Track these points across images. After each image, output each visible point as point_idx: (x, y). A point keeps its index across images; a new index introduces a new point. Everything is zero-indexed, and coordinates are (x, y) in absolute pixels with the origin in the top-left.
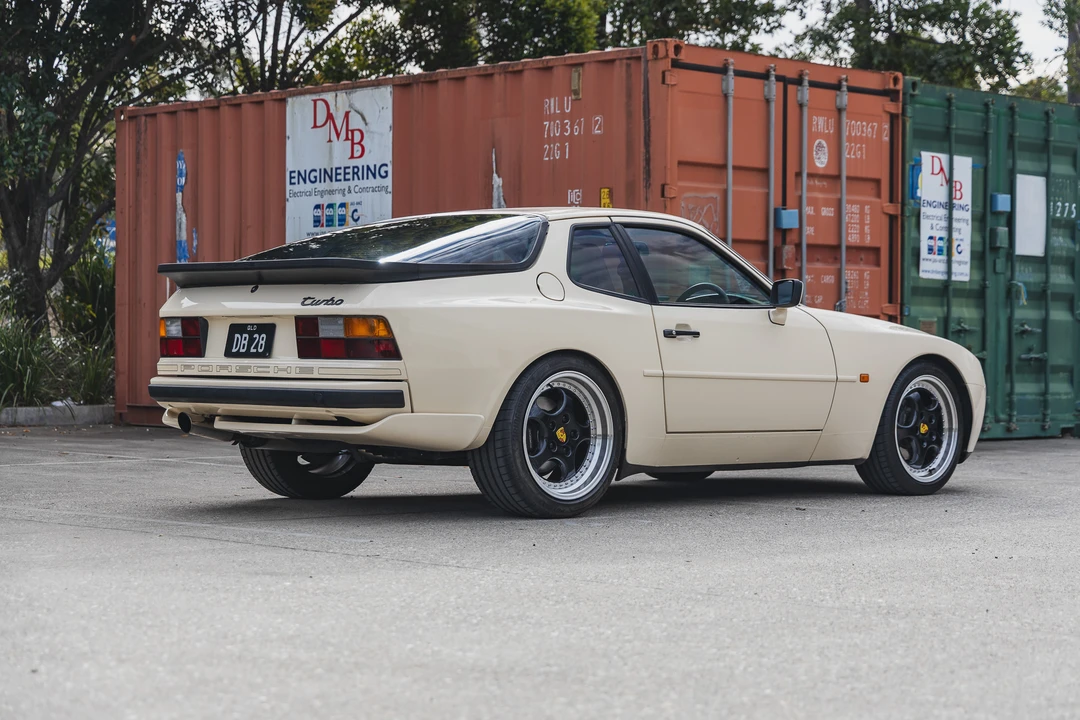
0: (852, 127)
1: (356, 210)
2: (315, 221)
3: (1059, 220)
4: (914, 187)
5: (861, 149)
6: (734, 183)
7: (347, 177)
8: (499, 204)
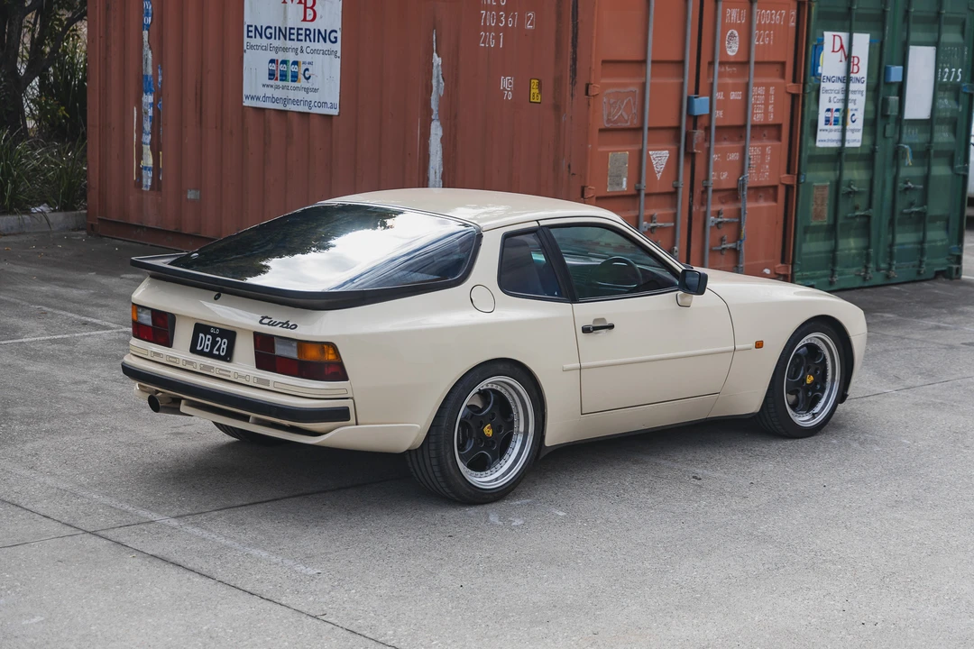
0: (762, 16)
1: (307, 70)
2: (270, 74)
3: (945, 84)
4: (816, 65)
5: (769, 35)
6: (652, 76)
7: (300, 37)
8: (438, 81)
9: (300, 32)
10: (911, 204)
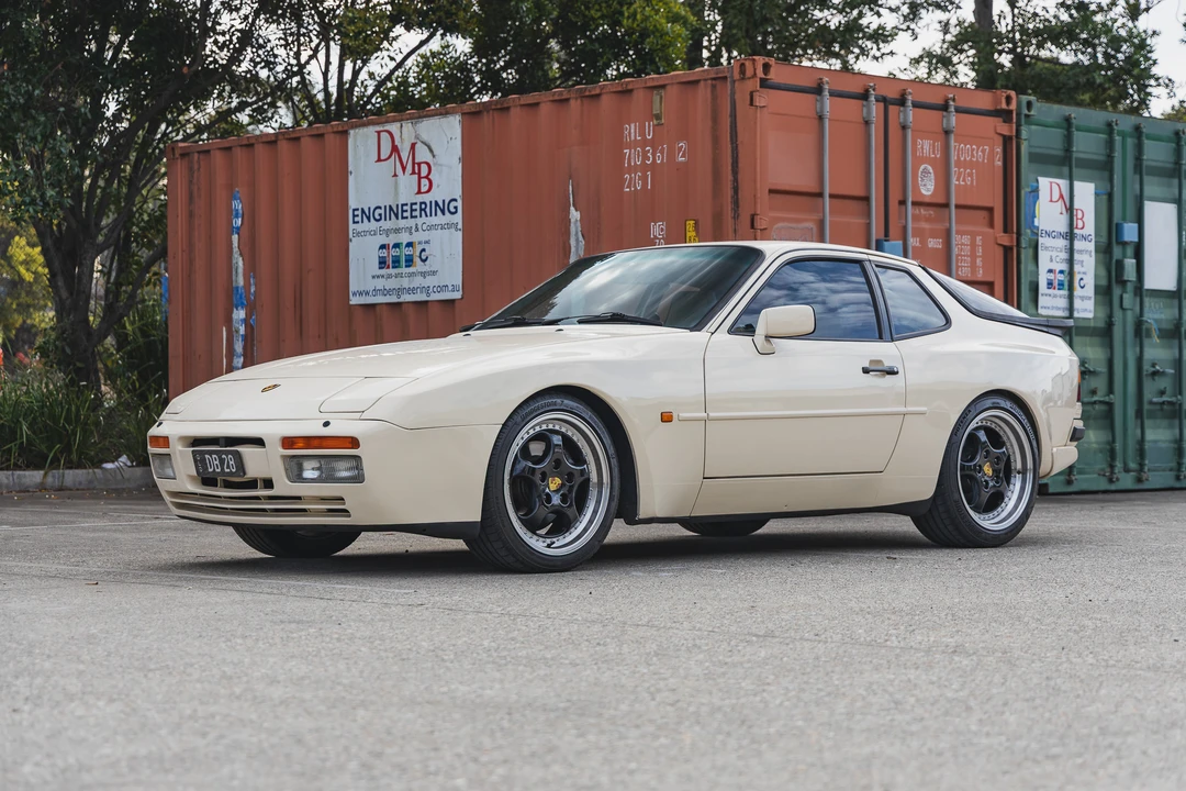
0: (960, 151)
1: (424, 250)
2: (380, 263)
4: (1032, 215)
5: (970, 175)
6: (832, 212)
7: (414, 214)
8: (577, 240)
9: (414, 207)
10: (1162, 393)
